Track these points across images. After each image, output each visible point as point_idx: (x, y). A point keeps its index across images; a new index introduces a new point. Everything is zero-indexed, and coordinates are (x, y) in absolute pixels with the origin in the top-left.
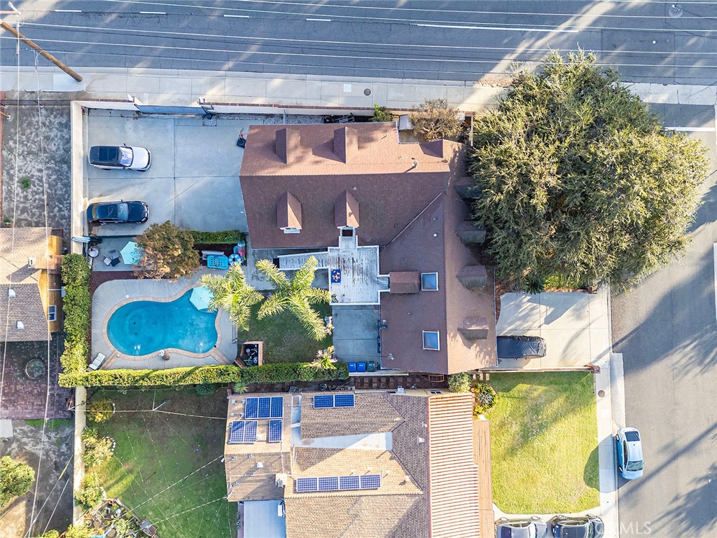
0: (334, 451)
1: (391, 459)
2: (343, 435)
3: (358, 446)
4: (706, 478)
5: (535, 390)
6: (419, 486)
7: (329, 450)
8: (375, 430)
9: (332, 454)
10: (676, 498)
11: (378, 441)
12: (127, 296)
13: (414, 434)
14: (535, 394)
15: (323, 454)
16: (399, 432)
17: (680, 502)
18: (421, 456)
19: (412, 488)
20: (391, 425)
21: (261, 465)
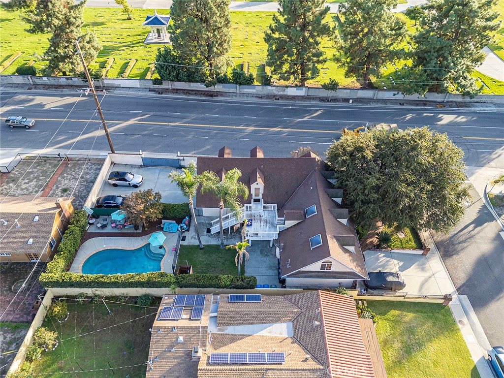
0: (244, 336)
1: (293, 343)
2: (252, 324)
3: (264, 333)
5: (406, 315)
6: (319, 363)
7: (240, 335)
8: (278, 320)
9: (241, 338)
11: (281, 330)
12: (105, 246)
13: (310, 320)
14: (407, 319)
15: (234, 338)
16: (298, 321)
18: (318, 336)
19: (312, 364)
20: (292, 315)
21: (181, 338)
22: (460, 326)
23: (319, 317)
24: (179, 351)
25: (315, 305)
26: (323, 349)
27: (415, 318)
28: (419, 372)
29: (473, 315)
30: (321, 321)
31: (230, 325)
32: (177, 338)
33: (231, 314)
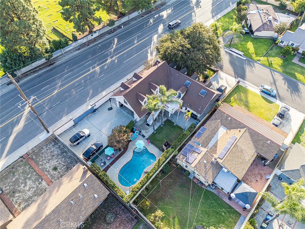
0: (216, 143)
1: (230, 130)
2: (213, 137)
3: (219, 136)
4: (285, 82)
5: (235, 97)
6: (244, 128)
7: (215, 144)
8: (218, 129)
9: (217, 144)
10: (288, 90)
11: (222, 131)
12: (118, 169)
13: (226, 119)
15: (215, 146)
16: (223, 123)
17: (289, 90)
18: (234, 121)
19: (243, 130)
20: (220, 123)
21: (205, 162)
22: (247, 88)
23: (228, 116)
24: (209, 165)
25: (222, 114)
26: (240, 123)
27: (237, 95)
28: (255, 109)
29: (246, 82)
30: (230, 116)
31: (208, 144)
32: (204, 163)
33: (205, 140)
